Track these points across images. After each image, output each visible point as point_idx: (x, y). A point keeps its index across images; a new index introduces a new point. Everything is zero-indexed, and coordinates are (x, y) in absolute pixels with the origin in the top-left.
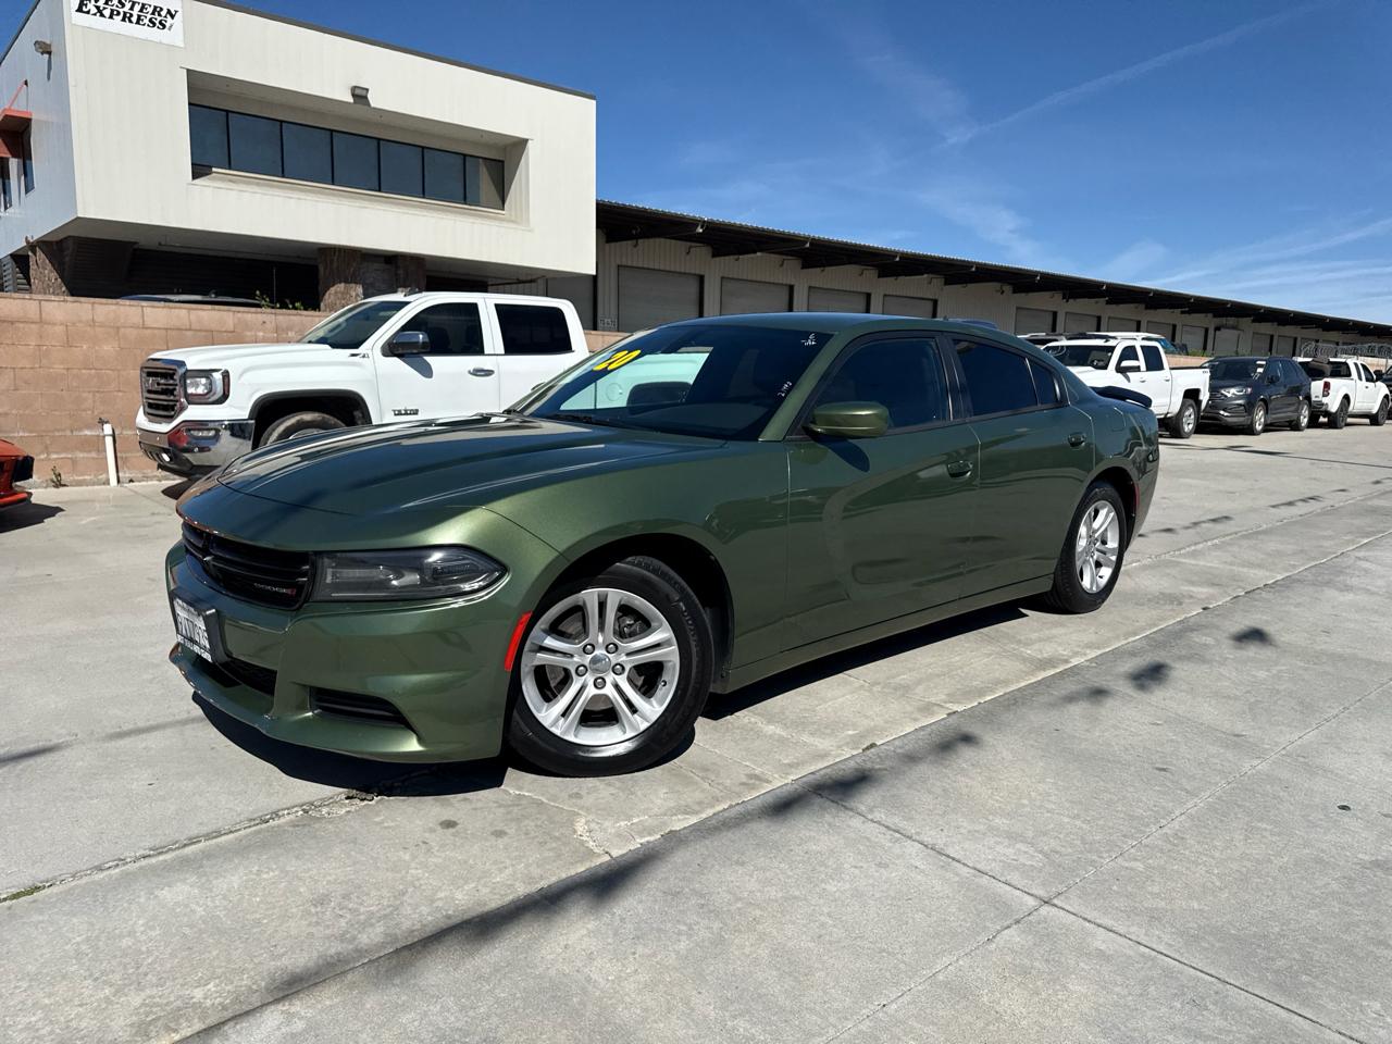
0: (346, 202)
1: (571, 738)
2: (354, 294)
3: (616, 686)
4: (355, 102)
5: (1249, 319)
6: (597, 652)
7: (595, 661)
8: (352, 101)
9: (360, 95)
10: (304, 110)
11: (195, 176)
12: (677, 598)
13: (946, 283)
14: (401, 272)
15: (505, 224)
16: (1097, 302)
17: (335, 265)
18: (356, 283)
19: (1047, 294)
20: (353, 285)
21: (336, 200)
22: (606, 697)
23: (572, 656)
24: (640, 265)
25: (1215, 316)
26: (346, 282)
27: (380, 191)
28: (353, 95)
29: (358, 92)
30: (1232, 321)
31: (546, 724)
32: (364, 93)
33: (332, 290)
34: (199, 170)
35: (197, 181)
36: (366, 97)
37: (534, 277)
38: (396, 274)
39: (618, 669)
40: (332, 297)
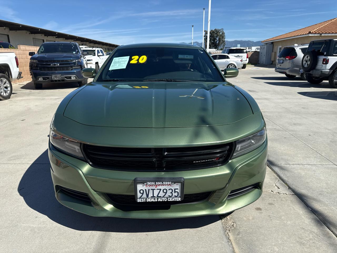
5: (88, 43)
13: (10, 30)
16: (53, 37)
19: (40, 35)
25: (81, 42)
30: (85, 43)
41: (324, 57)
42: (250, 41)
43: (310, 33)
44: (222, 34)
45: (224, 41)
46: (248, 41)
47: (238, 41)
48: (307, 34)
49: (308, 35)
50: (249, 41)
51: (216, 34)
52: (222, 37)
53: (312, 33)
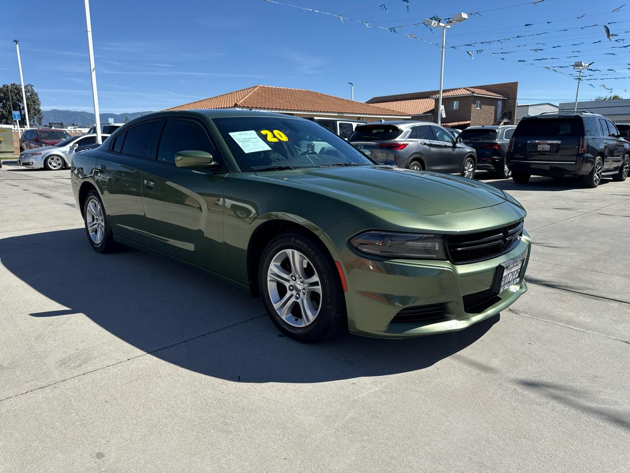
41: (309, 143)
42: (86, 113)
43: (236, 105)
44: (31, 95)
45: (39, 111)
46: (81, 112)
47: (59, 111)
48: (232, 107)
49: (233, 109)
50: (83, 112)
51: (16, 95)
52: (33, 102)
53: (239, 107)
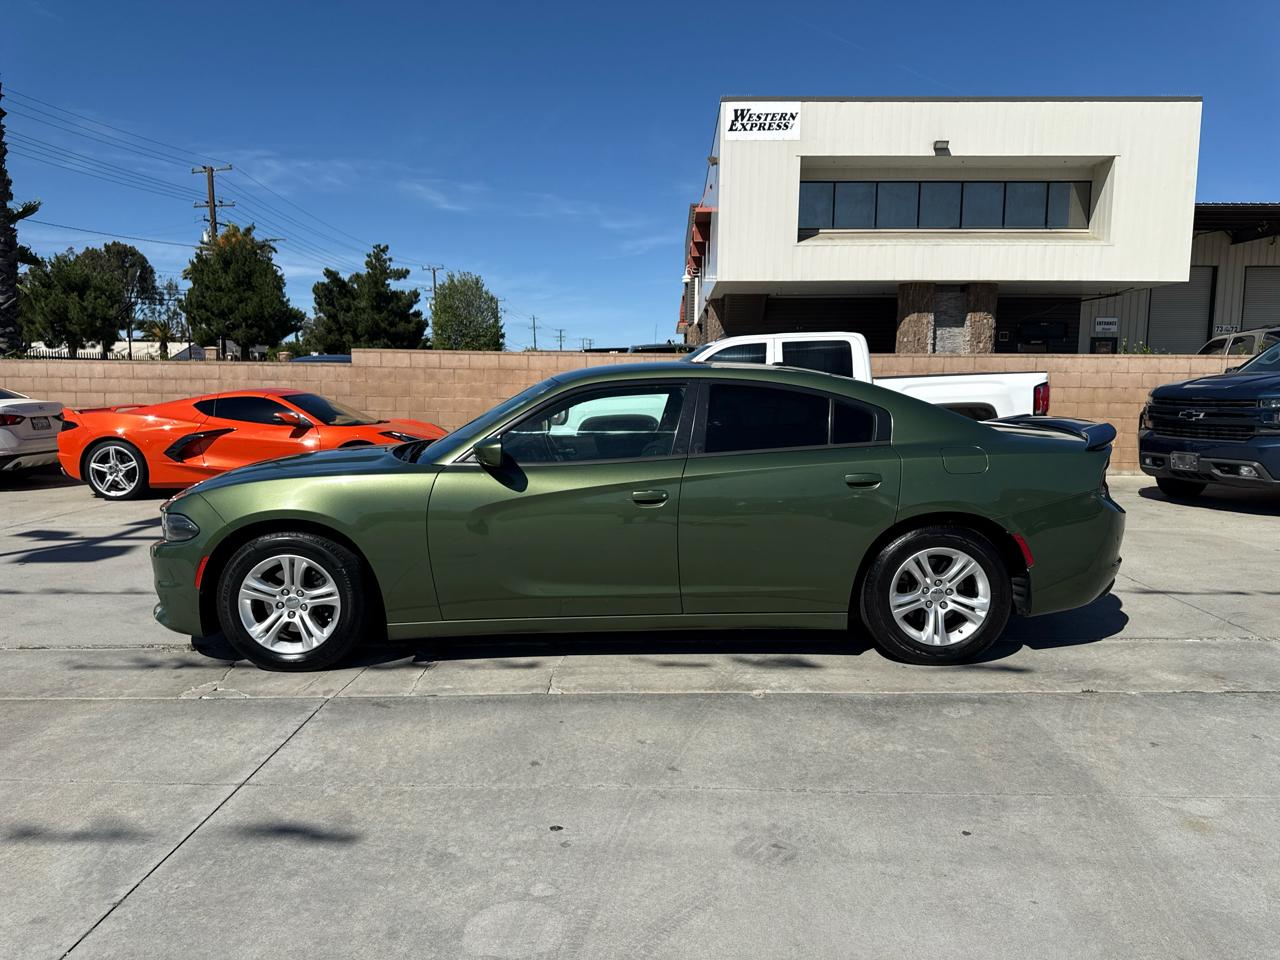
0: (922, 242)
1: (269, 647)
2: (925, 321)
3: (301, 618)
4: (937, 155)
6: (291, 595)
7: (289, 600)
8: (934, 154)
9: (941, 148)
10: (897, 170)
11: (801, 238)
12: (341, 565)
14: (971, 298)
15: (1088, 243)
17: (911, 298)
18: (928, 312)
20: (926, 314)
21: (913, 242)
22: (294, 623)
23: (275, 596)
24: (1264, 264)
26: (919, 312)
27: (960, 228)
28: (936, 149)
29: (939, 146)
31: (253, 636)
32: (944, 146)
33: (907, 319)
34: (805, 233)
35: (803, 243)
36: (947, 149)
37: (1119, 290)
38: (968, 300)
39: (304, 607)
40: (906, 326)
